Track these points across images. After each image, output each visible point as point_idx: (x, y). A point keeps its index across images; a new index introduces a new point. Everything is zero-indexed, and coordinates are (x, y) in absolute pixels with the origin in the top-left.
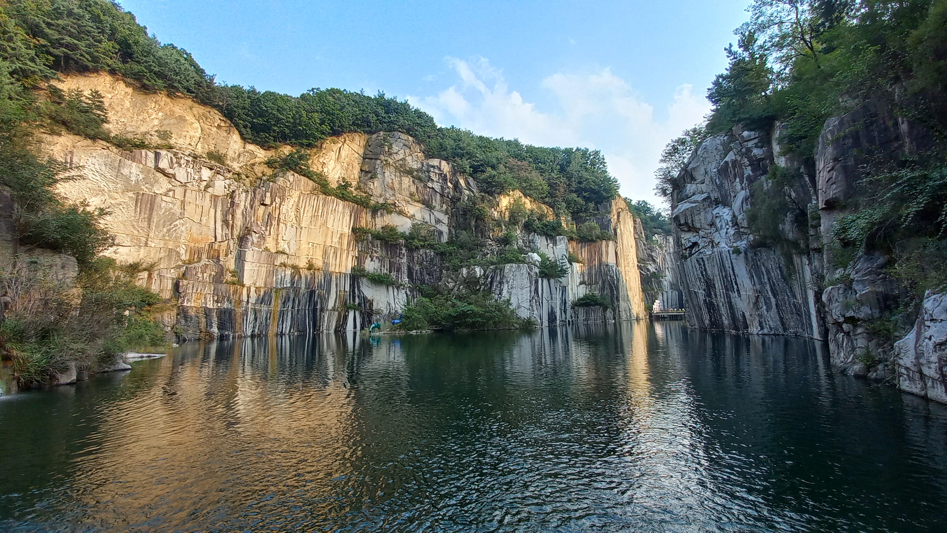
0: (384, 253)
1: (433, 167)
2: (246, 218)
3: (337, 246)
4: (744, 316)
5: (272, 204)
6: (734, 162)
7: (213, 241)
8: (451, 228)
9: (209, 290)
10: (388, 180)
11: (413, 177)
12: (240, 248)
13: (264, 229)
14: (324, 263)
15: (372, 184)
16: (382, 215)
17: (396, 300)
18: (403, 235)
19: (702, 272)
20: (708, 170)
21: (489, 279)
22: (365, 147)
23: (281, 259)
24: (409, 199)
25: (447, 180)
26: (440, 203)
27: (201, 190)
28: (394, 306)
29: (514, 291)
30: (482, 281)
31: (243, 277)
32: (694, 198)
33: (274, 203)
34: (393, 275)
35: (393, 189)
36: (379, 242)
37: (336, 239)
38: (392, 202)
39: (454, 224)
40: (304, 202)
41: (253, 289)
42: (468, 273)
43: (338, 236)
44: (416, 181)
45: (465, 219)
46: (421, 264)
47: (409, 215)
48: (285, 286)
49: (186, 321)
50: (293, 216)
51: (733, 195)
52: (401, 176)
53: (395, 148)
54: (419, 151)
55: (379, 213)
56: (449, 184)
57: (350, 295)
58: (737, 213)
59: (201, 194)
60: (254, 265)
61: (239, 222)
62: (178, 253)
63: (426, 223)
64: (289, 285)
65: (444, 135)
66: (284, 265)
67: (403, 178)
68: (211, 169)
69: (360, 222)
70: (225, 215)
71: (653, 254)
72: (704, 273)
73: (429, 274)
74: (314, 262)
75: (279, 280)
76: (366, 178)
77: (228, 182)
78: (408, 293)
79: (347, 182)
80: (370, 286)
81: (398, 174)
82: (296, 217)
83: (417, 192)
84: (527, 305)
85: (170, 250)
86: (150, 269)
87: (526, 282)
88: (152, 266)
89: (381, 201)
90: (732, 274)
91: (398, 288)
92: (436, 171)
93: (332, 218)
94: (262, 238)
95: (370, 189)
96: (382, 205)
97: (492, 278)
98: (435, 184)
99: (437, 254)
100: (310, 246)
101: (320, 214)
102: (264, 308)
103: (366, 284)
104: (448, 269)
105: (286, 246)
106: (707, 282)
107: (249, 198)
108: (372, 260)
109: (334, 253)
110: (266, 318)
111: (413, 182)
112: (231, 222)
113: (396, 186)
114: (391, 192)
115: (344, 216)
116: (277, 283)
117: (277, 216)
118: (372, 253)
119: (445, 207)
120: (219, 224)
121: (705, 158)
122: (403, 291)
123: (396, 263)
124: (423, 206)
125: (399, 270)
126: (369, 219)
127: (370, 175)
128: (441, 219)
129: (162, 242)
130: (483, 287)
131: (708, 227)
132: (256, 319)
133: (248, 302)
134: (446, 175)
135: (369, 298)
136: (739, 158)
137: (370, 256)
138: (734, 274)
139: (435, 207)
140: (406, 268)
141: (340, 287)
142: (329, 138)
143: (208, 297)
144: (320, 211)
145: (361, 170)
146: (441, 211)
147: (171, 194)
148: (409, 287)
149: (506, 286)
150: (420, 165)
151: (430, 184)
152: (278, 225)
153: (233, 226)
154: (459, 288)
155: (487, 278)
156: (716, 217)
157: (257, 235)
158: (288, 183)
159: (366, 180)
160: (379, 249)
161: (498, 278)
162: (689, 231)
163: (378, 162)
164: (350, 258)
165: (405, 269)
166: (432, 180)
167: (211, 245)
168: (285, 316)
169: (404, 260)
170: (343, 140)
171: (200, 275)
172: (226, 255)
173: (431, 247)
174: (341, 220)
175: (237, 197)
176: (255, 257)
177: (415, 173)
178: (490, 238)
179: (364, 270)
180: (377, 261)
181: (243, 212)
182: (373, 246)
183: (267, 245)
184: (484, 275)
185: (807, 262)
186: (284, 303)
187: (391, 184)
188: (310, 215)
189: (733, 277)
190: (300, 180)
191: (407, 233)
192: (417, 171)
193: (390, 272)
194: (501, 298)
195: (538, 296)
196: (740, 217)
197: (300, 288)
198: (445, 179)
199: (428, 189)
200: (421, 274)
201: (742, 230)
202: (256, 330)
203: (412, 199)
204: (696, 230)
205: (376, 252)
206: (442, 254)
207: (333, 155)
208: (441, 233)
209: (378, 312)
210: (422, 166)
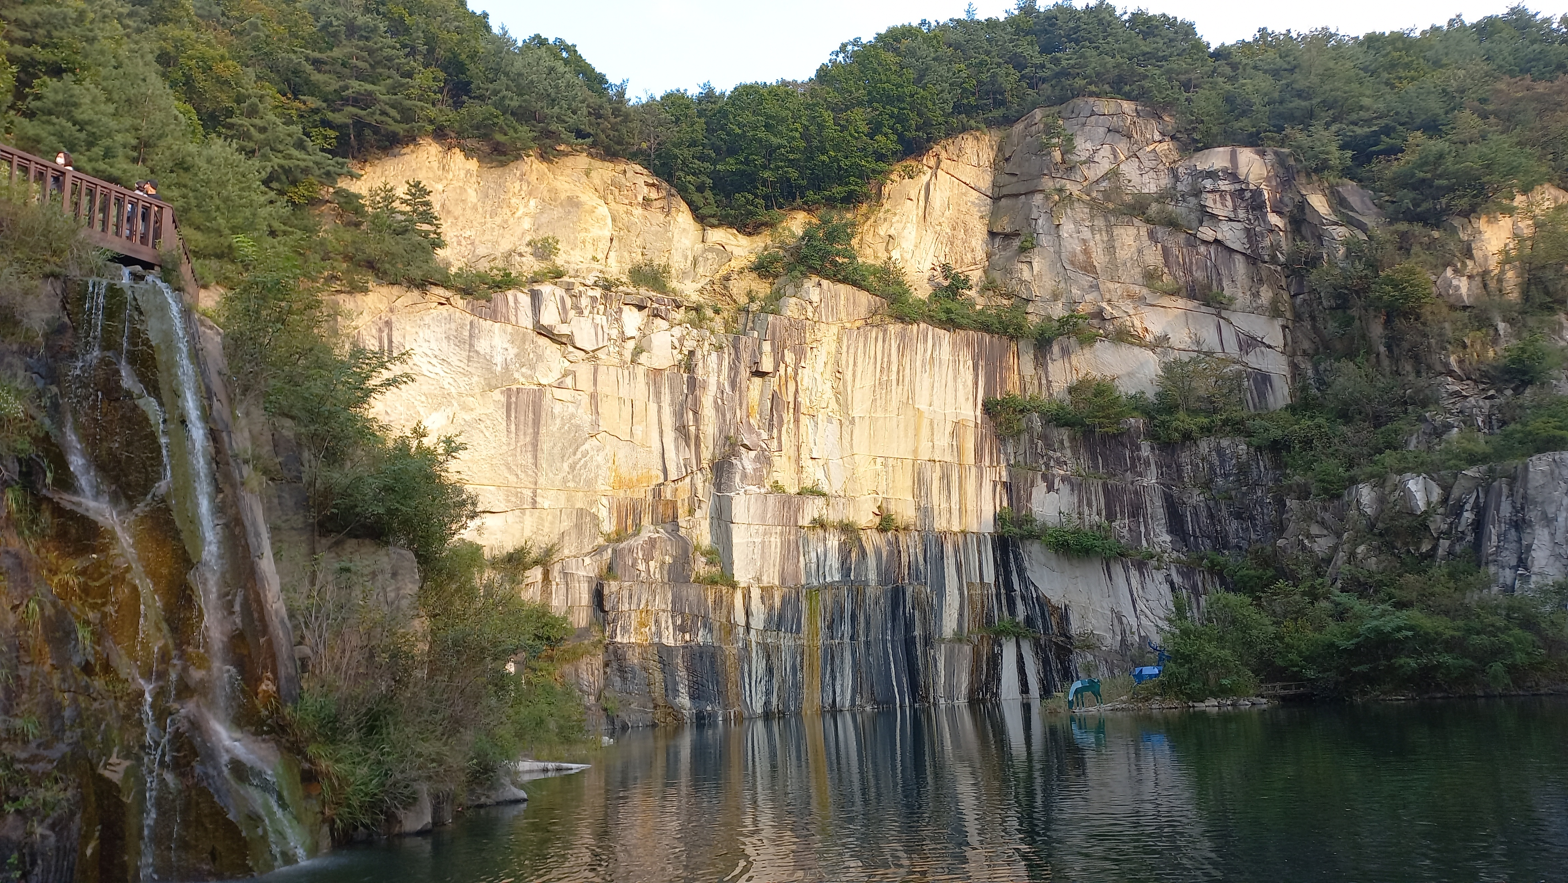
0: (1084, 462)
1: (1212, 175)
2: (724, 415)
3: (948, 458)
5: (776, 369)
7: (662, 481)
8: (1299, 359)
9: (662, 602)
10: (1072, 244)
11: (1148, 221)
12: (719, 490)
13: (765, 436)
14: (918, 509)
15: (1025, 267)
16: (1066, 352)
17: (1140, 605)
18: (1137, 404)
21: (1468, 516)
22: (995, 166)
23: (812, 509)
24: (1145, 291)
25: (1261, 206)
26: (1247, 282)
27: (625, 363)
28: (1133, 621)
30: (1438, 523)
31: (732, 564)
33: (782, 366)
34: (1122, 525)
35: (1089, 268)
36: (1064, 434)
37: (943, 440)
38: (1089, 309)
39: (1306, 345)
40: (852, 351)
41: (756, 593)
42: (1381, 500)
43: (949, 428)
44: (1161, 231)
45: (1348, 322)
46: (1207, 485)
47: (1149, 338)
48: (828, 579)
49: (624, 679)
50: (829, 394)
52: (1109, 228)
53: (1083, 147)
54: (1157, 136)
55: (1056, 349)
56: (1274, 219)
57: (998, 595)
59: (626, 372)
60: (753, 529)
61: (710, 428)
62: (595, 517)
63: (1209, 354)
64: (837, 577)
65: (1234, 66)
66: (820, 524)
67: (1116, 231)
68: (641, 308)
69: (1003, 381)
70: (679, 414)
73: (1238, 516)
74: (892, 508)
75: (814, 566)
76: (1008, 253)
77: (677, 331)
78: (1177, 579)
79: (955, 277)
80: (1053, 563)
81: (1100, 222)
82: (837, 394)
83: (1167, 264)
85: (581, 513)
86: (545, 560)
88: (549, 552)
89: (1058, 311)
91: (1141, 566)
92: (1224, 185)
93: (926, 383)
94: (765, 460)
95: (1021, 281)
96: (1063, 322)
97: (1480, 512)
98: (1225, 226)
99: (1259, 448)
100: (879, 466)
101: (894, 377)
102: (786, 641)
103: (1042, 558)
104: (1303, 494)
105: (820, 475)
107: (726, 363)
108: (1050, 488)
109: (941, 478)
110: (794, 667)
111: (1152, 235)
112: (692, 429)
113: (1099, 258)
114: (1086, 280)
115: (956, 372)
116: (808, 574)
117: (791, 399)
118: (1047, 465)
119: (1266, 295)
120: (670, 436)
122: (1159, 576)
123: (1124, 490)
124: (1191, 304)
125: (1136, 511)
126: (1028, 368)
127: (1016, 243)
128: (1259, 334)
129: (563, 496)
130: (1444, 544)
132: (770, 671)
133: (748, 627)
134: (1258, 193)
135: (1054, 601)
137: (1045, 478)
139: (1231, 300)
140: (1158, 503)
141: (969, 575)
142: (898, 167)
143: (663, 617)
144: (894, 368)
145: (992, 234)
146: (1257, 310)
147: (569, 381)
148: (1178, 561)
149: (1542, 533)
150: (1165, 181)
151: (1206, 233)
152: (797, 421)
153: (697, 437)
154: (1352, 555)
155: (1458, 510)
157: (752, 454)
158: (810, 309)
159: (1009, 259)
160: (1068, 452)
161: (1506, 509)
163: (1038, 199)
164: (987, 487)
165: (1156, 507)
166: (1213, 216)
167: (657, 492)
168: (837, 661)
169: (1151, 479)
170: (932, 162)
171: (642, 567)
172: (691, 512)
173: (1237, 427)
174: (950, 383)
175: (700, 364)
176: (752, 510)
177: (1154, 207)
178: (1451, 373)
179: (1029, 519)
180: (1065, 489)
181: (716, 402)
182: (1049, 446)
183: (776, 476)
184: (1444, 501)
186: (830, 627)
187: (1081, 258)
188: (868, 382)
190: (836, 296)
191: (1150, 395)
192: (1160, 198)
193: (1111, 517)
194: (1525, 579)
197: (866, 583)
198: (1256, 204)
199: (1202, 249)
200: (1211, 516)
202: (774, 700)
203: (1154, 290)
205: (1060, 463)
206: (1277, 448)
207: (912, 210)
208: (1263, 379)
209: (1089, 644)
210: (1173, 180)
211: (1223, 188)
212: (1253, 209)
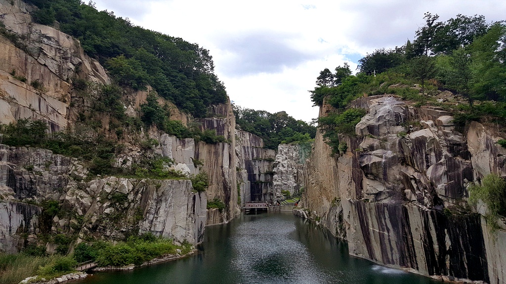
1: (49, 38)
8: (71, 121)
21: (140, 195)
24: (9, 76)
25: (67, 58)
26: (54, 86)
29: (171, 210)
30: (131, 197)
32: (379, 152)
39: (75, 117)
44: (21, 52)
47: (7, 96)
54: (25, 10)
63: (33, 110)
84: (183, 224)
87: (184, 199)
92: (53, 44)
98: (50, 61)
119: (62, 92)
124: (30, 88)
128: (56, 108)
130: (132, 204)
131: (394, 181)
134: (65, 53)
139: (47, 91)
140: (5, 173)
146: (57, 98)
148: (11, 199)
149: (163, 204)
150: (25, 31)
151: (41, 60)
155: (136, 194)
162: (374, 180)
166: (45, 54)
177: (20, 40)
184: (133, 190)
192: (23, 37)
195: (194, 214)
199: (38, 66)
201: (440, 197)
204: (381, 181)
208: (55, 126)
210: (29, 32)
211: (52, 45)
212: (63, 58)
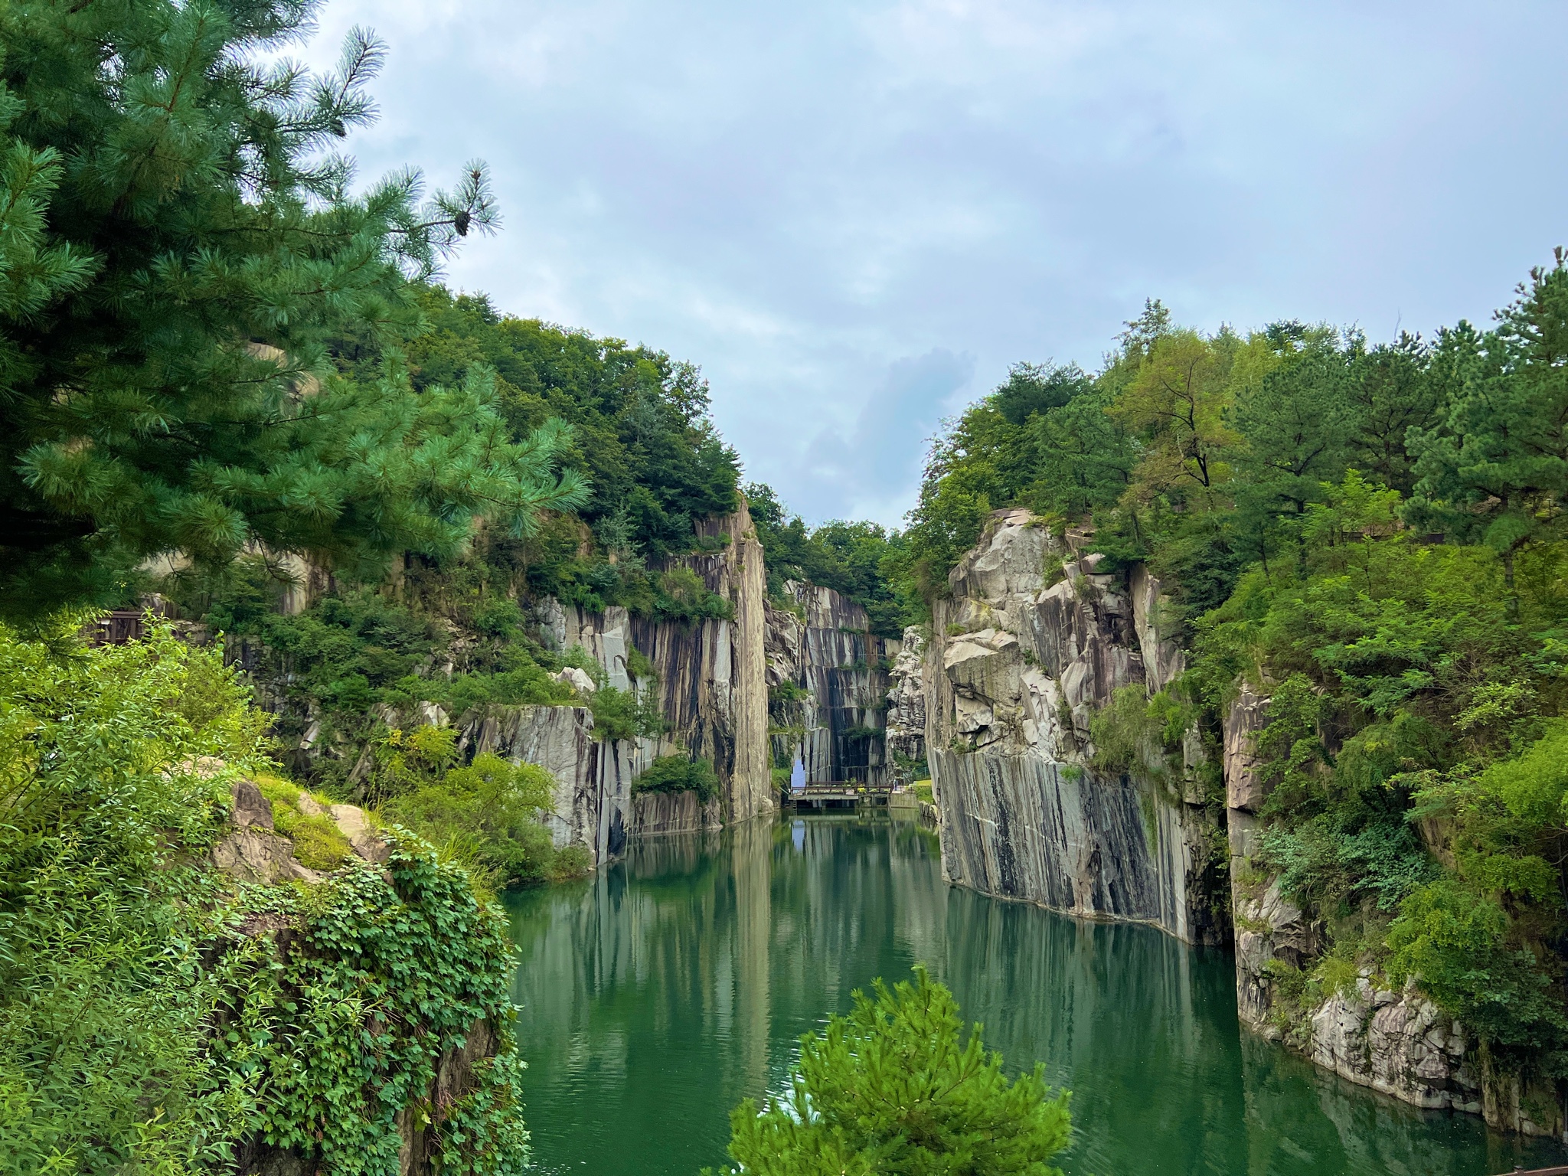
4: (1069, 884)
6: (1071, 605)
19: (994, 787)
20: (1013, 585)
32: (985, 635)
51: (1062, 660)
58: (1070, 700)
71: (786, 634)
72: (998, 788)
84: (566, 811)
90: (1056, 807)
106: (1001, 807)
121: (1009, 561)
131: (1010, 702)
136: (1079, 602)
138: (1060, 809)
156: (1032, 694)
162: (974, 699)
185: (1179, 821)
189: (1057, 813)
195: (594, 788)
196: (1076, 711)
201: (1078, 733)
204: (989, 703)
